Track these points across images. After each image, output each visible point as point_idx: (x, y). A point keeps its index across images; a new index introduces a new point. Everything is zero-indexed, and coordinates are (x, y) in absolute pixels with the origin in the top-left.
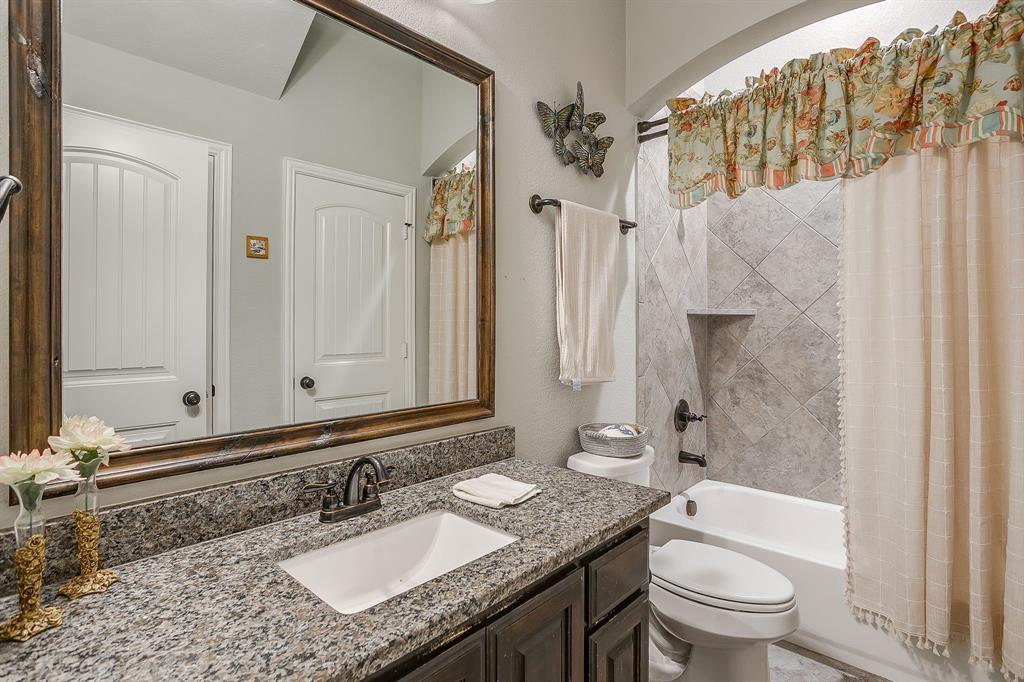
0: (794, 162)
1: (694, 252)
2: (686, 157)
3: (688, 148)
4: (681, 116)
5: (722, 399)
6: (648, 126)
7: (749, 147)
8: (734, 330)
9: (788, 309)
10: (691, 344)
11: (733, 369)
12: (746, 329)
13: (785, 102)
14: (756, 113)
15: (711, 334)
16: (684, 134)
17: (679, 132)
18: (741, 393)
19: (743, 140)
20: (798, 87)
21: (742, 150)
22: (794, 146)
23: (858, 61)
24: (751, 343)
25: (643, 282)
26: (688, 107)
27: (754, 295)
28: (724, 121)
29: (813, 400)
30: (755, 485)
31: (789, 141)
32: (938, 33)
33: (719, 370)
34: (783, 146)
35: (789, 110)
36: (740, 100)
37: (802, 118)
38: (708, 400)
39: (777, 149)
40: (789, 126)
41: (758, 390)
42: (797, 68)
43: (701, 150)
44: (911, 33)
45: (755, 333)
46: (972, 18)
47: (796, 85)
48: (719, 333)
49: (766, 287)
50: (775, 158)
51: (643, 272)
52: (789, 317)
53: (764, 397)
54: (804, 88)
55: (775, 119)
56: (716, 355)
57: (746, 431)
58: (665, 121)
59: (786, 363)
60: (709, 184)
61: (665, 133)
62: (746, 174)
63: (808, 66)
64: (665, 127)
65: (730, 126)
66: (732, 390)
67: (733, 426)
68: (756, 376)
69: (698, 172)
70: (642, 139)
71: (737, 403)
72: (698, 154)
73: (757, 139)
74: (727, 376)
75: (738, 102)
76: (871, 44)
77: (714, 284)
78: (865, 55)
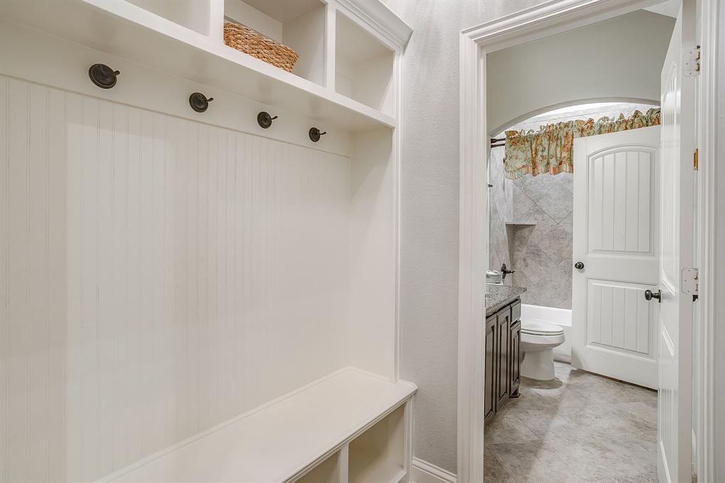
0: (561, 164)
1: (508, 195)
2: (514, 158)
3: (515, 153)
4: (511, 139)
5: (519, 265)
6: (496, 141)
7: (542, 156)
8: (526, 232)
9: (551, 222)
10: (507, 238)
11: (525, 250)
12: (532, 231)
13: (557, 140)
14: (545, 142)
15: (514, 234)
16: (513, 147)
17: (511, 146)
18: (529, 261)
19: (540, 153)
20: (562, 134)
21: (539, 158)
22: (561, 157)
23: (586, 127)
24: (534, 238)
25: (492, 210)
26: (514, 134)
27: (536, 215)
28: (531, 144)
29: (562, 263)
30: (535, 304)
31: (559, 155)
32: (615, 121)
33: (518, 250)
34: (556, 158)
35: (559, 143)
36: (538, 136)
37: (564, 147)
38: (513, 264)
39: (554, 159)
40: (559, 149)
41: (537, 259)
42: (562, 125)
43: (521, 155)
44: (605, 119)
45: (535, 233)
46: (626, 118)
47: (562, 133)
48: (518, 233)
49: (540, 211)
50: (553, 162)
51: (492, 206)
52: (551, 226)
53: (540, 262)
54: (565, 134)
55: (553, 146)
56: (517, 243)
57: (531, 279)
58: (504, 139)
59: (550, 246)
60: (524, 170)
61: (504, 145)
62: (541, 168)
63: (566, 125)
64: (504, 142)
65: (534, 146)
66: (524, 260)
67: (525, 277)
68: (536, 253)
69: (519, 164)
70: (492, 146)
71: (527, 266)
72: (519, 157)
73: (545, 153)
74: (522, 253)
75: (537, 136)
76: (591, 121)
77: (516, 210)
78: (589, 124)
